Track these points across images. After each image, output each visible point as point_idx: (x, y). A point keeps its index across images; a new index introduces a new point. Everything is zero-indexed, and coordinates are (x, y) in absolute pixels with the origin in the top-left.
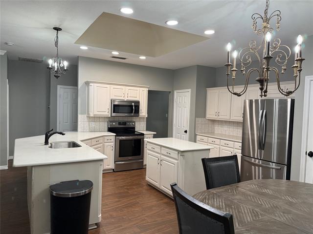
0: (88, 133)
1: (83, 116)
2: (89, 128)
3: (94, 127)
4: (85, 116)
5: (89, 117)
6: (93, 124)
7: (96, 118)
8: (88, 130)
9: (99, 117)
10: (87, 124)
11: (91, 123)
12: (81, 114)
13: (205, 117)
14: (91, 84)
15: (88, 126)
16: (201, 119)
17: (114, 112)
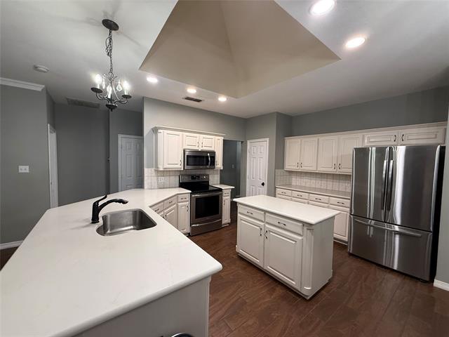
1: (150, 169)
2: (158, 184)
3: (164, 183)
4: (153, 169)
5: (157, 171)
6: (162, 180)
7: (166, 172)
8: (156, 187)
9: (170, 171)
11: (159, 178)
12: (148, 167)
13: (283, 168)
14: (159, 131)
15: (156, 181)
16: (280, 170)
17: (187, 165)
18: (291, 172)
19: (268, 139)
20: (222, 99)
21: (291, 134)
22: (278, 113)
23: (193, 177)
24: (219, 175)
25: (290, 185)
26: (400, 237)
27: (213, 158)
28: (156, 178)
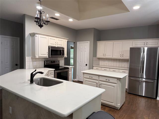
0: (32, 69)
1: (29, 57)
2: (33, 66)
3: (36, 65)
5: (34, 58)
6: (35, 63)
8: (32, 68)
10: (31, 63)
11: (34, 62)
12: (28, 56)
13: (96, 57)
14: (36, 35)
15: (32, 64)
16: (95, 58)
17: (51, 55)
18: (99, 59)
19: (89, 42)
20: (71, 20)
21: (100, 40)
22: (94, 28)
23: (52, 62)
24: (64, 61)
25: (99, 65)
26: (145, 83)
27: (63, 51)
28: (32, 62)
